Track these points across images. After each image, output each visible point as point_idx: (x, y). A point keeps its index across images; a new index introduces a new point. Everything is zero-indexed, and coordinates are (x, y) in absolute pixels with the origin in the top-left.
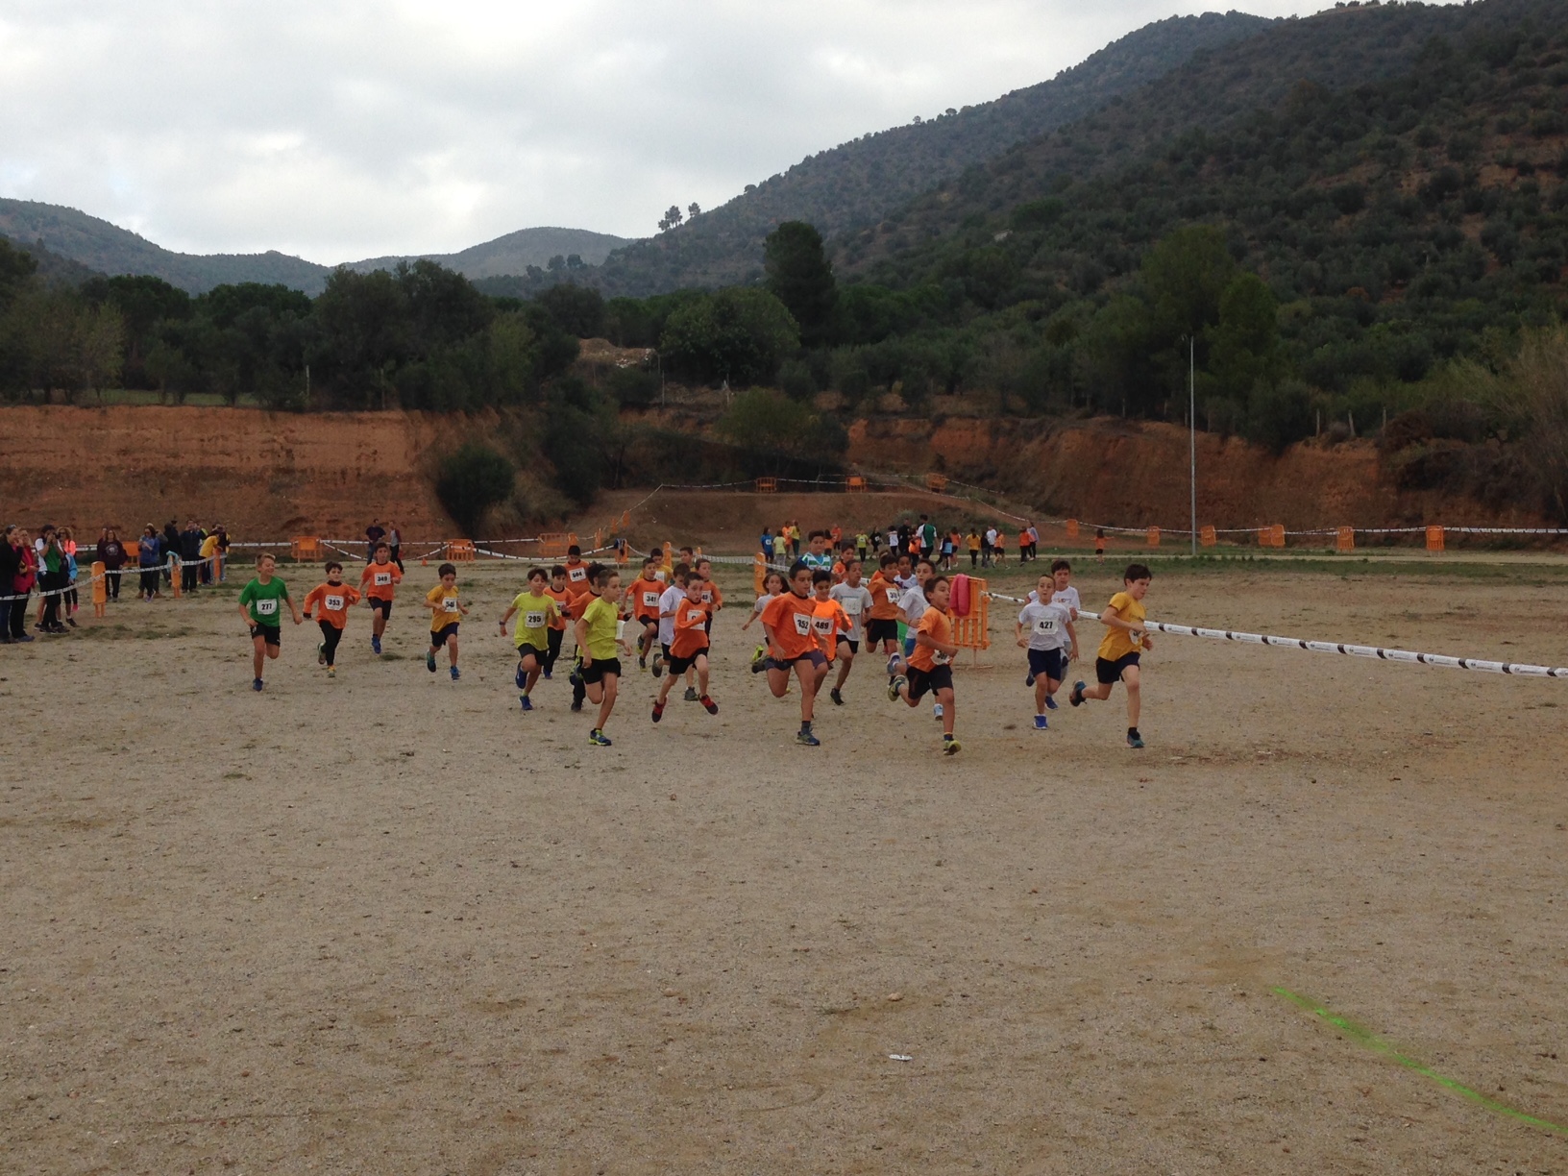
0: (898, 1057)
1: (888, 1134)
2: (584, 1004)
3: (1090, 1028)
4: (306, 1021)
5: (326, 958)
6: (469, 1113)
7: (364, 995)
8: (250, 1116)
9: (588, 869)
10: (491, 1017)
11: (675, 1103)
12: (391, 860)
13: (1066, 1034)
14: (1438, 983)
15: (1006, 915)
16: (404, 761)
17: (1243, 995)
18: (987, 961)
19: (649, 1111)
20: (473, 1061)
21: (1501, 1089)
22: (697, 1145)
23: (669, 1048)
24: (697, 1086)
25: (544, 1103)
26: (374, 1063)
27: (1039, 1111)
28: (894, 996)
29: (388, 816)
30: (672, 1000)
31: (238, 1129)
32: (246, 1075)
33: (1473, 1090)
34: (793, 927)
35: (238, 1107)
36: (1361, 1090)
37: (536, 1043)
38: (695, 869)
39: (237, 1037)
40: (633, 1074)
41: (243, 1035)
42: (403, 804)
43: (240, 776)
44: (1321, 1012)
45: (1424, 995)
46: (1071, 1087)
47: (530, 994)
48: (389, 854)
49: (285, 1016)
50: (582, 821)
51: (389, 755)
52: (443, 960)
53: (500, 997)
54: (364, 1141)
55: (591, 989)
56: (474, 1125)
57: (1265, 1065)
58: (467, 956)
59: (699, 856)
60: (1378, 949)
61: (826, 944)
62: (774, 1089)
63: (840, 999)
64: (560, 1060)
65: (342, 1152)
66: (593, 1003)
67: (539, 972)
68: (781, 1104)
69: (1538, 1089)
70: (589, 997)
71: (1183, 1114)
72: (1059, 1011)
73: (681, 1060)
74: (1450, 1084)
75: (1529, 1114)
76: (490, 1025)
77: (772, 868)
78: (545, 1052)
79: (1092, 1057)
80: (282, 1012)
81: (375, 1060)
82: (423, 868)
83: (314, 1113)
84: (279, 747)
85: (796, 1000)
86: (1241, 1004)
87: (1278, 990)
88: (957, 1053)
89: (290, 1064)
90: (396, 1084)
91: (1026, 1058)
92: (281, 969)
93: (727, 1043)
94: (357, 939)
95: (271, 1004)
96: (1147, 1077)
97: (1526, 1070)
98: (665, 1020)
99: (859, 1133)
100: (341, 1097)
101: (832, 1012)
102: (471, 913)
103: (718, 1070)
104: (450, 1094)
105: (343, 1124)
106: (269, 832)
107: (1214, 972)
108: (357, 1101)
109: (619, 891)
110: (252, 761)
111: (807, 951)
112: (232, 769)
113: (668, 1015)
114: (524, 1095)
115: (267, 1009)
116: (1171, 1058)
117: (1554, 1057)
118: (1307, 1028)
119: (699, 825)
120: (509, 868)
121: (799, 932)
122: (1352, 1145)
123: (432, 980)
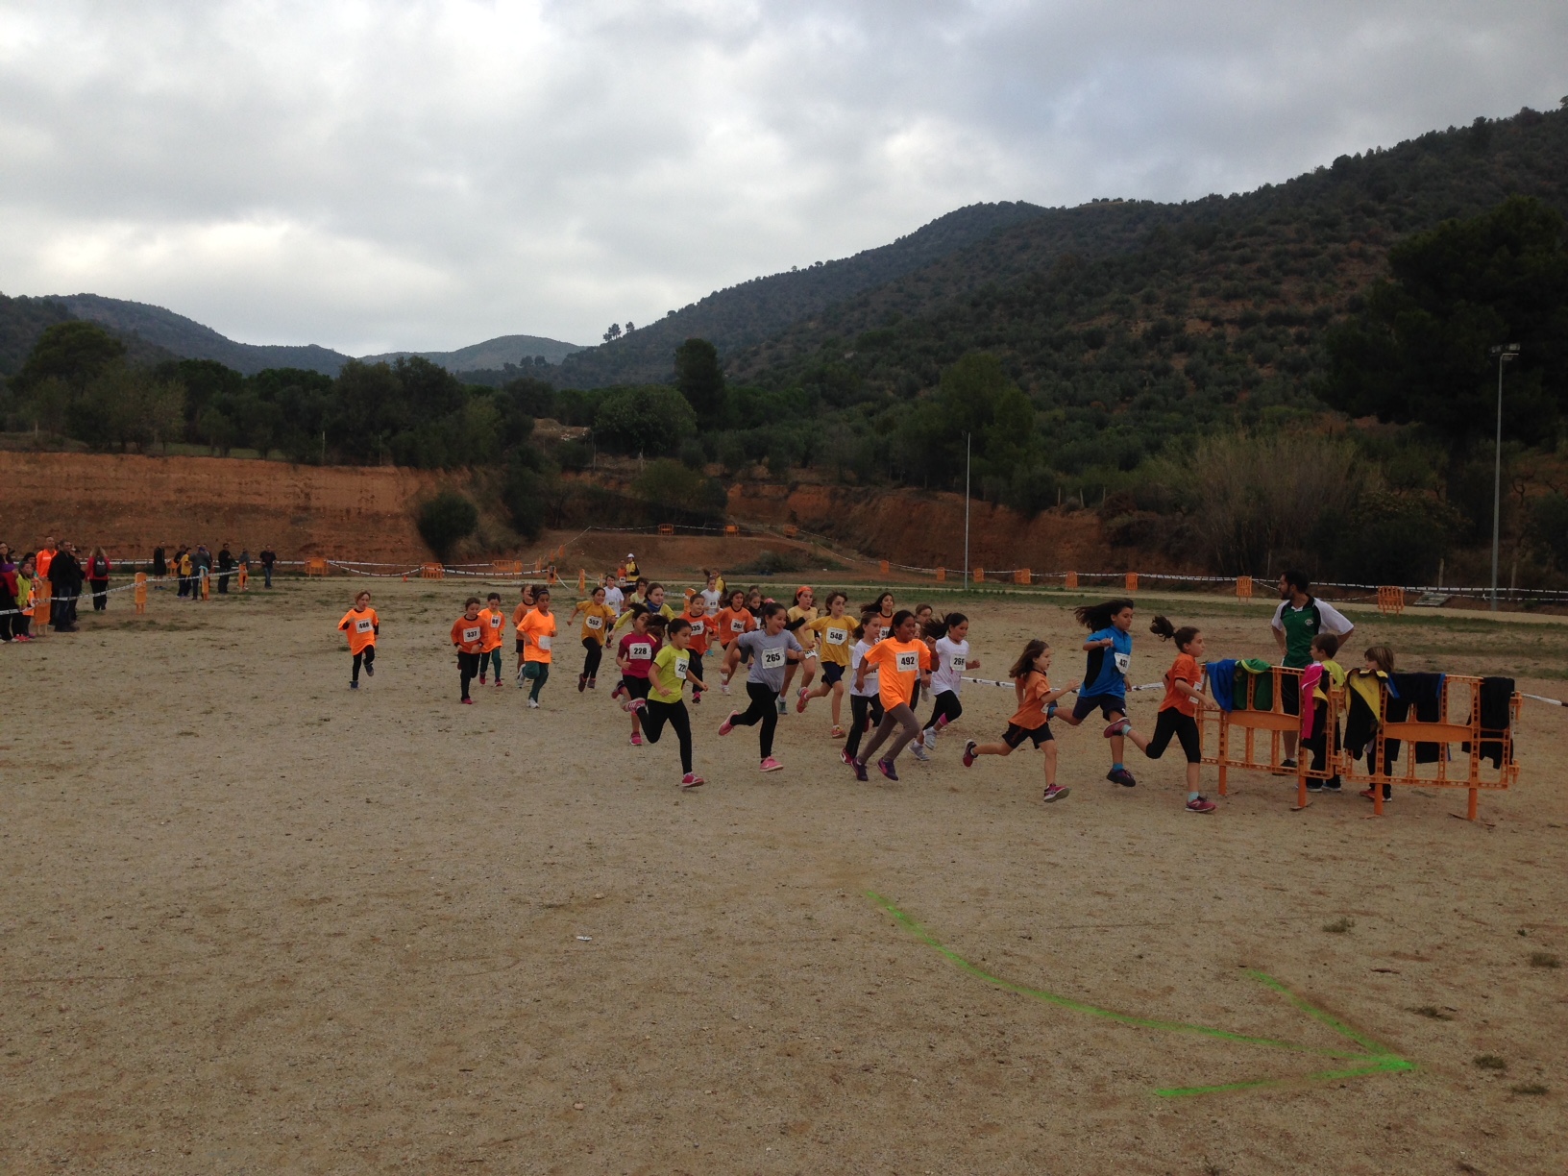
0: (582, 938)
1: (551, 991)
2: (373, 901)
3: (727, 918)
4: (162, 912)
5: (197, 867)
6: (253, 977)
7: (214, 893)
8: (92, 978)
9: (423, 804)
10: (301, 909)
11: (407, 971)
12: (277, 797)
13: (709, 922)
14: (979, 889)
15: (706, 840)
16: (320, 725)
17: (843, 896)
18: (677, 872)
19: (387, 976)
20: (274, 941)
21: (984, 960)
22: (409, 999)
23: (421, 932)
24: (430, 958)
25: (313, 970)
26: (200, 942)
27: (662, 975)
28: (598, 896)
29: (290, 764)
30: (440, 898)
31: (80, 986)
32: (101, 949)
33: (965, 960)
34: (551, 847)
35: (87, 971)
36: (889, 960)
37: (326, 928)
38: (501, 805)
39: (107, 921)
40: (387, 950)
41: (112, 921)
42: (306, 756)
43: (191, 734)
44: (890, 908)
45: (965, 897)
46: (694, 959)
47: (337, 894)
48: (278, 793)
49: (148, 908)
50: (433, 770)
51: (310, 720)
52: (284, 869)
53: (314, 896)
54: (168, 996)
55: (385, 890)
56: (253, 986)
57: (834, 944)
58: (303, 866)
59: (508, 795)
60: (951, 866)
61: (569, 859)
62: (483, 961)
63: (561, 897)
64: (337, 941)
65: (148, 1004)
66: (383, 900)
67: (351, 878)
68: (484, 970)
69: (1009, 959)
70: (380, 895)
71: (761, 976)
72: (711, 906)
73: (426, 940)
74: (952, 956)
75: (994, 976)
76: (299, 915)
77: (557, 805)
78: (329, 935)
79: (719, 938)
80: (147, 905)
81: (201, 939)
82: (299, 803)
83: (140, 976)
84: (230, 713)
85: (528, 898)
86: (838, 903)
87: (870, 893)
88: (626, 935)
89: (137, 942)
90: (209, 957)
91: (672, 939)
92: (160, 874)
93: (465, 929)
94: (227, 853)
95: (142, 899)
96: (749, 950)
97: (1007, 947)
98: (429, 912)
99: (530, 990)
100: (164, 965)
101: (550, 906)
102: (321, 835)
103: (450, 947)
104: (247, 963)
105: (159, 984)
106: (195, 775)
107: (831, 881)
108: (174, 969)
109: (437, 820)
110: (204, 723)
111: (553, 864)
112: (186, 728)
113: (432, 908)
114: (300, 965)
115: (137, 903)
116: (773, 938)
117: (1030, 938)
118: (875, 919)
119: (518, 774)
120: (364, 803)
121: (555, 850)
122: (865, 997)
123: (270, 884)
